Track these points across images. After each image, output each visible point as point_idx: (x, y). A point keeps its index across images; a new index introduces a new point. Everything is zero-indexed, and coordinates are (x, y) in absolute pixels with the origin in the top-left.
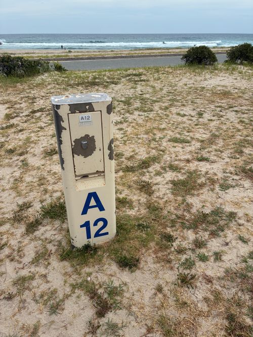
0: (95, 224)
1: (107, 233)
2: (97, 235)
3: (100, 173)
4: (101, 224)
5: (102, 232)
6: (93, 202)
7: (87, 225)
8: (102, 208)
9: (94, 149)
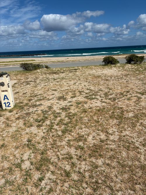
0: (7, 103)
1: (10, 107)
2: (8, 106)
3: (6, 91)
4: (8, 104)
5: (9, 106)
6: (6, 98)
7: (5, 103)
8: (8, 100)
9: (4, 85)
